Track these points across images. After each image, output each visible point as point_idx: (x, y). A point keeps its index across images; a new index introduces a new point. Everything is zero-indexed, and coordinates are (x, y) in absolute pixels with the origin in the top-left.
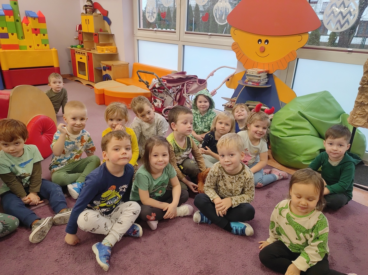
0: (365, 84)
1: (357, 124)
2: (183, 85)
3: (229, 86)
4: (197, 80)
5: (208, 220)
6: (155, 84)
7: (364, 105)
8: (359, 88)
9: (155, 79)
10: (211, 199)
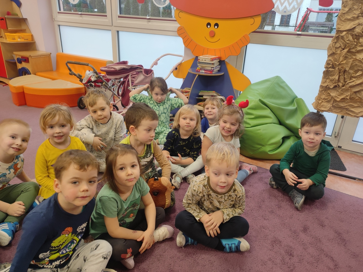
0: (330, 67)
1: (323, 109)
2: (126, 77)
3: (177, 76)
4: (143, 71)
5: (194, 241)
6: (90, 77)
7: (329, 88)
8: (324, 72)
9: (89, 71)
10: (197, 219)
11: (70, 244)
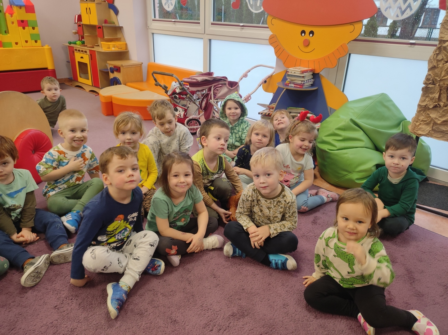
0: (430, 83)
1: (420, 132)
2: (210, 90)
3: (266, 90)
4: (227, 83)
5: (242, 253)
6: (175, 89)
7: (429, 109)
8: (423, 89)
9: (176, 82)
10: (245, 228)
11: (123, 231)
